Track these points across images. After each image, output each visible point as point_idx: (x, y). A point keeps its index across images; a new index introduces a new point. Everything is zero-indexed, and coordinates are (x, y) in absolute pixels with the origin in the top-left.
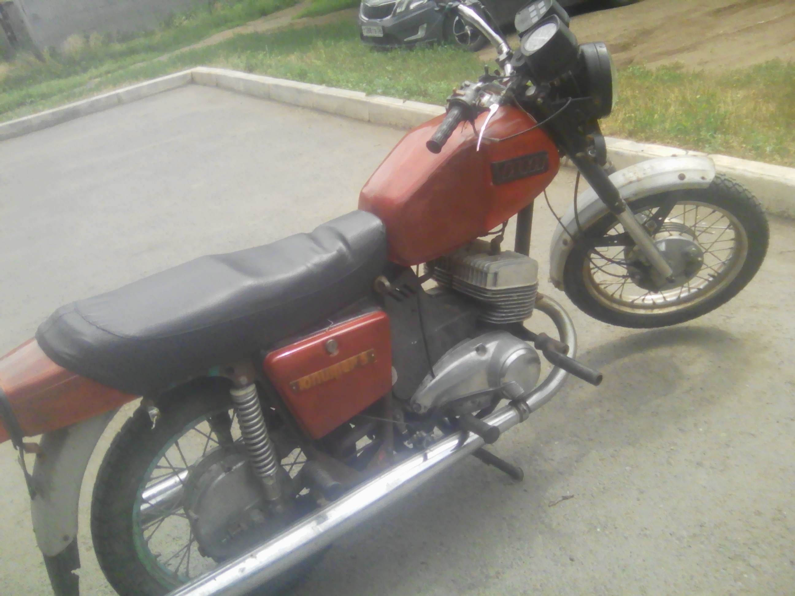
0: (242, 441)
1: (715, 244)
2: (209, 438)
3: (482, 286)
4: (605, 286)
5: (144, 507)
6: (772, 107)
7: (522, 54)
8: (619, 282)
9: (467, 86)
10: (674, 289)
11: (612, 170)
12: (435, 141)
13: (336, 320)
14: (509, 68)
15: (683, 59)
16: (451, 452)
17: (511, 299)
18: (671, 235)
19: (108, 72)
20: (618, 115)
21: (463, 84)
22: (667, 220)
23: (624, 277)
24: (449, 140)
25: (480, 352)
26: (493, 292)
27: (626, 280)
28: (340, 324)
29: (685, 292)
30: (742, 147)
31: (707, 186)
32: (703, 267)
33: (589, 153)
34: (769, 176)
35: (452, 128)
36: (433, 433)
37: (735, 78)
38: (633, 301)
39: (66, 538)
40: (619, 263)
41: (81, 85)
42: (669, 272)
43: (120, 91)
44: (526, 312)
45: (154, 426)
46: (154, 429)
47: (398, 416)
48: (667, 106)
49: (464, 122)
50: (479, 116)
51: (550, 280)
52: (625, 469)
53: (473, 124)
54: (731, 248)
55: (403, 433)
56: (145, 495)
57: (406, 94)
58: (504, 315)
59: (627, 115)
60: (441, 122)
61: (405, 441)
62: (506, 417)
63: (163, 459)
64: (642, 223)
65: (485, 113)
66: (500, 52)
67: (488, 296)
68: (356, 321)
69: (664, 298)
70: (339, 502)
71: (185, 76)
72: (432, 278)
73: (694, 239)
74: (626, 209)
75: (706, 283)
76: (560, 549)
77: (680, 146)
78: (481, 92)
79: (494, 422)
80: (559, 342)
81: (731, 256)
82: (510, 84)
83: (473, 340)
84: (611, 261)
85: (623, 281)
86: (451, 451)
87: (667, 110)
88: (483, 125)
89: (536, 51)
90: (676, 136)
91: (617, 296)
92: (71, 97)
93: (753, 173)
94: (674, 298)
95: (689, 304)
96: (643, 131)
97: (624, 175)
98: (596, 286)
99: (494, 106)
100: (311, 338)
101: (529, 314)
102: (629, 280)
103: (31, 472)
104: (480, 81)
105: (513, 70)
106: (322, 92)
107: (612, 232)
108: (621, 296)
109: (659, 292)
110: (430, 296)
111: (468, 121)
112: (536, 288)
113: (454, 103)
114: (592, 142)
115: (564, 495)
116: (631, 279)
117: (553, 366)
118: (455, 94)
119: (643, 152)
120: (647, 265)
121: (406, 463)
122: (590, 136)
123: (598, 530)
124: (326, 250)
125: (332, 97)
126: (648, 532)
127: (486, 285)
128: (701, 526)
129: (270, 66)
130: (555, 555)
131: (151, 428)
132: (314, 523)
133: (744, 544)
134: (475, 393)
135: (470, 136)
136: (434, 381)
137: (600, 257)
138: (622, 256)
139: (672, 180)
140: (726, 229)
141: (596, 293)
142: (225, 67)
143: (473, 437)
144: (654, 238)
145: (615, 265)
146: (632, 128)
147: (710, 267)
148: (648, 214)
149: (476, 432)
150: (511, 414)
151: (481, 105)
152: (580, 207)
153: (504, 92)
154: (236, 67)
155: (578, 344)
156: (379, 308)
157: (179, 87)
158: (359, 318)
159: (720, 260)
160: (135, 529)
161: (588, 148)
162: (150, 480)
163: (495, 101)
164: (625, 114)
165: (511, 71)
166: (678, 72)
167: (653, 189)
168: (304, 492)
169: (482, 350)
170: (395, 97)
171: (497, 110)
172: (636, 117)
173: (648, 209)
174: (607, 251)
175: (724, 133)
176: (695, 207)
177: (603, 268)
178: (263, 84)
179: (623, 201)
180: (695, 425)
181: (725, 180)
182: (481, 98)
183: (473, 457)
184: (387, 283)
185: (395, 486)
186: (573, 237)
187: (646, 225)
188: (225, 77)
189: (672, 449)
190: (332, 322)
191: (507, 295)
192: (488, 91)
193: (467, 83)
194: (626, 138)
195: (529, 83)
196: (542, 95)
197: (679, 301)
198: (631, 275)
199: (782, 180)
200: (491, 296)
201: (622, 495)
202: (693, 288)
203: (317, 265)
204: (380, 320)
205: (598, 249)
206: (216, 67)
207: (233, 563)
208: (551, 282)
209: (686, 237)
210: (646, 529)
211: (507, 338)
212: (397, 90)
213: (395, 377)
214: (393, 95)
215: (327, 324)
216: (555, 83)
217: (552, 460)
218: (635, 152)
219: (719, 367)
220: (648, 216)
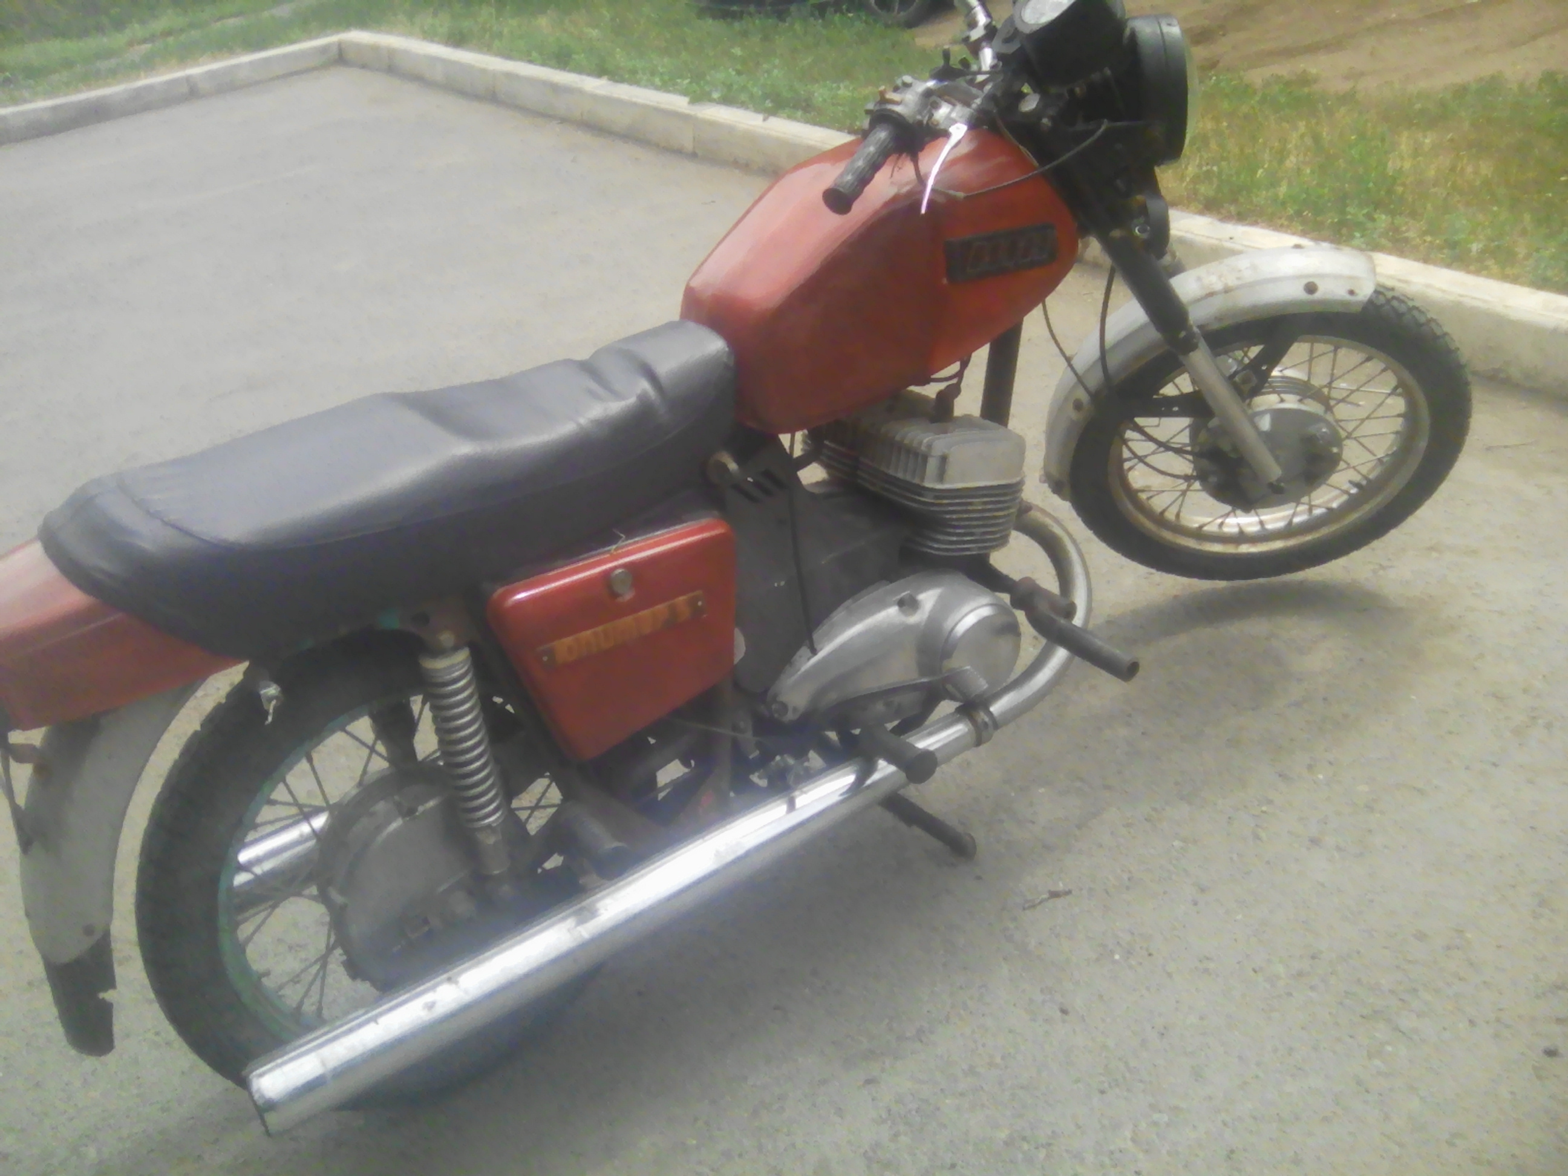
0: (438, 758)
1: (1366, 422)
2: (372, 750)
3: (916, 481)
4: (1151, 494)
5: (241, 879)
6: (1486, 168)
7: (1016, 29)
8: (1176, 489)
9: (907, 86)
10: (1282, 507)
11: (1177, 269)
12: (841, 189)
13: (631, 532)
14: (987, 57)
15: (1315, 66)
16: (841, 798)
17: (970, 508)
18: (1282, 401)
19: (168, 33)
20: (1186, 168)
21: (899, 82)
22: (1275, 373)
23: (1187, 478)
24: (868, 189)
25: (904, 608)
26: (937, 494)
27: (1189, 486)
28: (639, 540)
29: (1301, 513)
30: (1425, 241)
31: (1359, 309)
32: (1342, 465)
33: (1137, 231)
34: (1475, 298)
35: (875, 166)
36: (808, 760)
37: (1418, 106)
38: (1201, 527)
39: (89, 931)
40: (1179, 451)
41: (109, 54)
42: (1275, 471)
43: (195, 71)
44: (998, 536)
45: (270, 719)
46: (268, 725)
47: (742, 724)
48: (1281, 155)
49: (897, 155)
50: (928, 146)
51: (1044, 478)
52: (1173, 846)
53: (915, 161)
54: (1397, 433)
55: (751, 757)
56: (244, 857)
57: (769, 104)
58: (955, 539)
59: (1204, 169)
60: (852, 154)
61: (753, 773)
62: (949, 736)
63: (281, 787)
64: (1228, 375)
65: (941, 140)
66: (973, 24)
67: (926, 500)
68: (667, 536)
69: (1261, 523)
70: (622, 883)
71: (324, 49)
72: (817, 463)
73: (1326, 412)
74: (1200, 345)
75: (1345, 497)
76: (1042, 991)
77: (1304, 234)
78: (934, 98)
79: (927, 743)
80: (1056, 595)
81: (1395, 449)
82: (988, 87)
83: (894, 584)
84: (1165, 446)
85: (1184, 486)
86: (841, 795)
87: (1281, 161)
88: (934, 164)
89: (1045, 25)
90: (1299, 213)
91: (1170, 515)
92: (90, 78)
93: (1444, 291)
94: (1281, 524)
95: (1308, 538)
96: (1235, 201)
97: (1199, 279)
98: (1132, 494)
99: (958, 128)
100: (580, 564)
101: (1002, 541)
102: (1197, 485)
103: (21, 801)
104: (934, 76)
105: (996, 61)
106: (599, 92)
107: (1169, 390)
108: (1178, 515)
109: (1253, 512)
110: (812, 495)
111: (904, 155)
112: (1020, 490)
113: (882, 117)
114: (1144, 210)
115: (1053, 889)
116: (1201, 485)
117: (1043, 641)
118: (884, 101)
119: (1232, 241)
120: (1233, 455)
121: (752, 815)
122: (1140, 198)
123: (1117, 957)
124: (617, 395)
125: (619, 102)
126: (1211, 966)
127: (923, 479)
128: (1313, 957)
129: (500, 35)
130: (1031, 1000)
131: (264, 723)
132: (570, 922)
133: (1392, 992)
134: (895, 686)
135: (907, 184)
136: (815, 660)
137: (1143, 438)
138: (1184, 438)
139: (1291, 292)
140: (1389, 395)
141: (1130, 507)
142: (409, 34)
143: (884, 769)
144: (1249, 405)
145: (1170, 453)
146: (1211, 193)
147: (1354, 468)
148: (1240, 358)
149: (891, 760)
150: (959, 729)
151: (932, 123)
152: (1111, 337)
153: (978, 101)
154: (429, 35)
155: (1093, 605)
156: (716, 513)
157: (315, 69)
158: (677, 530)
159: (1375, 455)
160: (223, 920)
161: (1135, 221)
162: (255, 827)
163: (961, 117)
164: (1200, 166)
165: (992, 62)
166: (1306, 90)
167: (1255, 308)
168: (554, 862)
169: (909, 604)
170: (747, 108)
171: (963, 137)
172: (1220, 172)
173: (1241, 349)
174: (1158, 426)
175: (1392, 213)
176: (1332, 348)
177: (1148, 460)
178: (484, 71)
179: (1195, 330)
180: (1310, 767)
181: (1394, 298)
182: (933, 111)
183: (879, 809)
184: (733, 466)
185: (730, 858)
186: (1095, 396)
187: (1237, 379)
188: (406, 53)
189: (1264, 812)
190: (622, 535)
191: (963, 501)
192: (946, 97)
193: (907, 79)
194: (1201, 213)
195: (1026, 89)
196: (1052, 112)
197: (1289, 531)
198: (1201, 476)
199: (1499, 309)
200: (932, 501)
201: (1165, 893)
202: (1318, 506)
203: (599, 423)
204: (717, 536)
205: (1140, 421)
206: (389, 32)
207: (414, 992)
208: (1044, 482)
209: (1312, 407)
210: (1208, 959)
211: (959, 584)
212: (752, 96)
213: (740, 646)
214: (743, 105)
215: (612, 540)
216: (1078, 90)
217: (1033, 823)
218: (1217, 239)
219: (1361, 660)
220: (1241, 362)
